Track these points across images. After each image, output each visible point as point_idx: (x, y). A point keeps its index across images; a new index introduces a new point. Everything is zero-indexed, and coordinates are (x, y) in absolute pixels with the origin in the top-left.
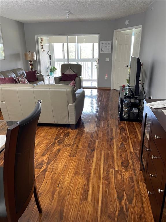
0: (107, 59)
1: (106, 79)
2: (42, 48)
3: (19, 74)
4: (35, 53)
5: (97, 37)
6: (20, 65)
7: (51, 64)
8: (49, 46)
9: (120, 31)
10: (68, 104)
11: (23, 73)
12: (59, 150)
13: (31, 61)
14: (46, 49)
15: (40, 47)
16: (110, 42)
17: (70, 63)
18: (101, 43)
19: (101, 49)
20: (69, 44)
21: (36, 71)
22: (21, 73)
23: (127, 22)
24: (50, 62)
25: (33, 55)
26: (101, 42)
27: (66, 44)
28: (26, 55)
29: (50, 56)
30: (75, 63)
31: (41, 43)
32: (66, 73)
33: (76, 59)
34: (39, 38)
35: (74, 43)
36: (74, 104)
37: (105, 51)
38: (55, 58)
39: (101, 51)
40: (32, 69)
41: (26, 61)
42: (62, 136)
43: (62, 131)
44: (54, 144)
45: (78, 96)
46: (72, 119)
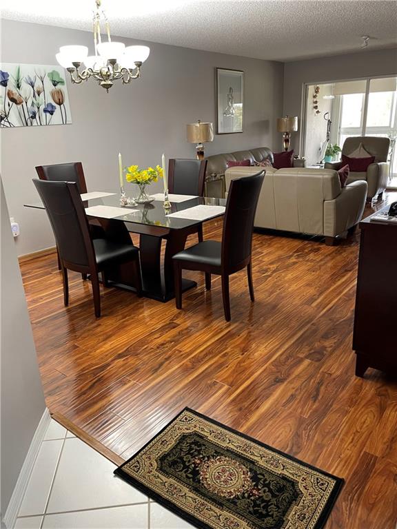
2: (316, 107)
3: (262, 158)
4: (297, 118)
6: (266, 141)
8: (333, 101)
10: (324, 201)
11: (269, 156)
13: (287, 134)
14: (324, 107)
15: (310, 106)
21: (292, 152)
22: (267, 155)
24: (328, 136)
25: (292, 123)
28: (279, 122)
29: (330, 122)
31: (315, 97)
32: (350, 156)
36: (334, 201)
38: (342, 127)
40: (286, 149)
41: (278, 133)
42: (306, 251)
43: (309, 245)
44: (291, 256)
45: (350, 190)
46: (328, 227)
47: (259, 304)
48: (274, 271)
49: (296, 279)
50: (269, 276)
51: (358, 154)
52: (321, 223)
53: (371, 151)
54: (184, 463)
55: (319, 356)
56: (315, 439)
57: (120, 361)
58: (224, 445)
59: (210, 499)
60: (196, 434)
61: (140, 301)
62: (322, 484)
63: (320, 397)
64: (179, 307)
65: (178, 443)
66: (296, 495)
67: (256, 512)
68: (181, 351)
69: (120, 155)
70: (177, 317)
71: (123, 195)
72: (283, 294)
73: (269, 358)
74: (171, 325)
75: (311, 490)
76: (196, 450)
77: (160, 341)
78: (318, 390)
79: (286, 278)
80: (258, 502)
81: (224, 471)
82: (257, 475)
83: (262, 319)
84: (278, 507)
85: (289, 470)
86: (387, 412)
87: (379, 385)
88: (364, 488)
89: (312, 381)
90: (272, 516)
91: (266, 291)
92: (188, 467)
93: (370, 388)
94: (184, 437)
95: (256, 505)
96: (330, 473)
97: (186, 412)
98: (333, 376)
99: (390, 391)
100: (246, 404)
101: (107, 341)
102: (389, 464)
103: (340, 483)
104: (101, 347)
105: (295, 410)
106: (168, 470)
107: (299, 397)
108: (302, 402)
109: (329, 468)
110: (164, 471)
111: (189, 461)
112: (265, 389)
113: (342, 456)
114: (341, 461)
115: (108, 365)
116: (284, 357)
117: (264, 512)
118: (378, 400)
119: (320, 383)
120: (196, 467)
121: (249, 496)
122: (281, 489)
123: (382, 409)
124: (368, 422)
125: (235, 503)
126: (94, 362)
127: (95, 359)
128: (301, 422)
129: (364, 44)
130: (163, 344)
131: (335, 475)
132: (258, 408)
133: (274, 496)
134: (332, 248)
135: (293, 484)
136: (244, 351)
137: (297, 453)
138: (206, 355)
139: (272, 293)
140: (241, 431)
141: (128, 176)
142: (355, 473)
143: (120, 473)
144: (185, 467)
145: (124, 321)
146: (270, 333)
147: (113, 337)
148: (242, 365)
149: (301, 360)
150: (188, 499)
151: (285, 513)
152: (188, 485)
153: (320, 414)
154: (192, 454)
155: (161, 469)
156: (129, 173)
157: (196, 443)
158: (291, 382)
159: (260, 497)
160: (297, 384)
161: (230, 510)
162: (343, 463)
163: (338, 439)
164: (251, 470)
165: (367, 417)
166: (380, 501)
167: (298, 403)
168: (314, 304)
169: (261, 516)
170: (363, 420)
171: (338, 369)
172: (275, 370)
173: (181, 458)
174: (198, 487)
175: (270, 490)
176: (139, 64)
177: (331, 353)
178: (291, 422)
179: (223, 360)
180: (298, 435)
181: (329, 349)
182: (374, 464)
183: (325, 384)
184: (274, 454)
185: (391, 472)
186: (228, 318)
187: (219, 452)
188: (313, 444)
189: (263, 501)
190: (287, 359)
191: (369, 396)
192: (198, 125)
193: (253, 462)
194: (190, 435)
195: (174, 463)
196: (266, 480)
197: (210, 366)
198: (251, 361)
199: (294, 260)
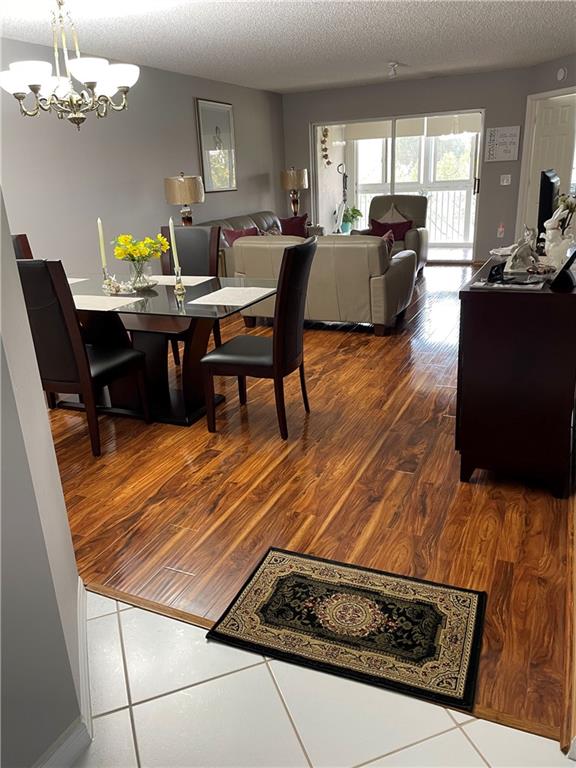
0: (506, 180)
1: (498, 236)
2: (326, 157)
3: (266, 226)
4: (306, 170)
5: (477, 117)
6: (267, 203)
7: (345, 201)
8: (345, 148)
9: (547, 98)
10: (370, 277)
11: (275, 223)
12: (344, 361)
13: (295, 193)
14: (336, 158)
15: (320, 154)
16: (516, 130)
17: (396, 194)
18: (488, 134)
19: (487, 150)
20: (397, 139)
21: (305, 217)
22: (271, 222)
23: (561, 75)
24: (345, 195)
25: (300, 177)
26: (488, 130)
27: (390, 140)
28: (283, 177)
29: (345, 177)
30: (417, 194)
31: (323, 142)
32: (381, 221)
33: (422, 182)
34: (319, 130)
35: (417, 137)
36: (383, 277)
37: (501, 155)
38: (360, 183)
39: (487, 157)
40: (295, 213)
41: (283, 193)
42: (353, 345)
43: (354, 339)
44: (336, 353)
45: (396, 263)
46: (376, 312)
47: (318, 414)
48: (322, 373)
49: (353, 379)
50: (318, 379)
51: (390, 217)
52: (368, 307)
53: (405, 214)
54: (293, 609)
55: (411, 465)
56: (439, 556)
57: (155, 508)
58: (336, 580)
59: (342, 641)
60: (294, 575)
61: (152, 428)
62: (464, 601)
63: (429, 511)
64: (212, 429)
65: (277, 589)
66: (439, 619)
67: (400, 645)
68: (236, 484)
69: (99, 221)
70: (214, 442)
71: (113, 279)
72: (344, 399)
73: (353, 476)
74: (208, 455)
75: (453, 609)
76: (303, 593)
77: (202, 474)
78: (423, 504)
79: (340, 380)
80: (399, 634)
81: (345, 609)
82: (386, 606)
83: (327, 432)
84: (423, 634)
85: (423, 594)
86: (508, 515)
87: (490, 488)
88: (510, 596)
89: (413, 495)
90: (420, 644)
91: (321, 397)
92: (300, 613)
93: (480, 493)
94: (281, 582)
95: (397, 637)
96: (468, 588)
97: (272, 553)
98: (436, 485)
99: (504, 493)
100: (344, 532)
101: (125, 484)
102: (527, 568)
103: (482, 596)
104: (119, 493)
105: (405, 529)
106: (276, 620)
107: (404, 514)
108: (410, 520)
109: (466, 582)
110: (271, 623)
111: (299, 607)
112: (361, 511)
113: (475, 568)
114: (476, 573)
115: (140, 513)
116: (370, 472)
117: (410, 643)
118: (493, 504)
119: (424, 495)
120: (309, 611)
121: (386, 630)
122: (420, 615)
123: (501, 513)
124: (491, 529)
125: (373, 640)
126: (116, 513)
127: (117, 508)
128: (416, 541)
129: (391, 73)
130: (208, 478)
131: (473, 589)
132: (360, 533)
133: (414, 624)
134: (383, 340)
135: (432, 607)
136: (318, 472)
137: (425, 574)
138: (272, 483)
139: (328, 400)
140: (349, 562)
141: (118, 251)
142: (495, 584)
143: (214, 636)
144: (296, 614)
145: (139, 457)
146: (342, 447)
147: (131, 480)
148: (322, 488)
149: (392, 474)
150: (316, 648)
151: (433, 637)
152: (308, 632)
153: (435, 529)
154: (299, 598)
155: (267, 622)
156: (119, 245)
157: (299, 585)
158: (389, 499)
159: (399, 629)
160: (397, 501)
161: (369, 649)
162: (478, 576)
163: (464, 552)
164: (378, 602)
165: (488, 524)
166: (531, 608)
167: (406, 520)
168: (385, 407)
169: (408, 648)
170: (485, 526)
171: (438, 477)
172: (364, 488)
173: (288, 605)
174: (322, 634)
175: (408, 619)
176: (125, 91)
177: (425, 460)
178: (405, 542)
179: (295, 486)
180: (417, 556)
181: (421, 456)
182: (512, 571)
183: (429, 495)
184: (398, 579)
185: (532, 576)
186: (285, 436)
187: (332, 590)
188: (438, 562)
189: (404, 631)
190: (375, 473)
191: (483, 502)
192: (182, 179)
193: (377, 593)
194: (288, 578)
195: (280, 613)
196: (399, 609)
197: (282, 495)
198: (331, 482)
199: (343, 357)
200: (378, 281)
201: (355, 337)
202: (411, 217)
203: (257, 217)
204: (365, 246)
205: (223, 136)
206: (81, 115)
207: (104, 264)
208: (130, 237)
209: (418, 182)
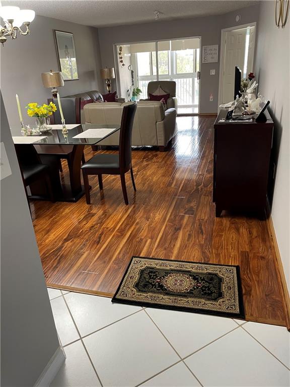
0: (213, 72)
1: (211, 100)
2: (122, 61)
3: (95, 98)
4: (113, 69)
5: (197, 41)
6: (94, 86)
8: (130, 57)
9: (230, 31)
10: (156, 122)
11: (100, 96)
12: (147, 165)
13: (109, 81)
14: (126, 62)
15: (119, 60)
16: (216, 47)
17: (159, 80)
18: (203, 49)
19: (203, 57)
20: (159, 52)
21: (116, 93)
22: (98, 96)
23: (238, 19)
25: (110, 72)
26: (203, 47)
27: (154, 53)
28: (102, 72)
30: (168, 80)
31: (120, 54)
32: (154, 94)
33: (170, 74)
34: (118, 47)
35: (167, 51)
36: (162, 122)
37: (210, 60)
38: (139, 75)
39: (203, 60)
40: (109, 91)
41: (102, 81)
42: (150, 157)
44: (143, 161)
45: (168, 115)
46: (159, 140)
47: (140, 192)
48: (138, 172)
49: (154, 174)
52: (156, 137)
53: (165, 91)
54: (151, 284)
55: (191, 211)
56: (214, 252)
57: (69, 244)
58: (168, 268)
59: (178, 295)
60: (148, 268)
61: (56, 204)
62: (230, 271)
63: (204, 232)
64: (89, 203)
65: (141, 275)
66: (220, 280)
67: (205, 293)
68: (108, 228)
69: (17, 96)
70: (91, 209)
71: (28, 127)
72: (152, 183)
73: (165, 219)
74: (90, 215)
75: (226, 275)
76: (154, 276)
77: (89, 225)
78: (201, 229)
79: (148, 174)
80: (204, 289)
81: (176, 280)
82: (195, 277)
83: (147, 199)
84: (215, 287)
85: (210, 269)
86: (241, 230)
87: (230, 219)
88: (250, 266)
89: (195, 225)
90: (214, 292)
91: (140, 184)
92: (155, 285)
93: (226, 222)
94: (142, 272)
95: (203, 291)
96: (230, 264)
97: (134, 259)
98: (205, 220)
99: (237, 220)
100: (167, 245)
101: (49, 234)
102: (255, 253)
103: (238, 268)
104: (47, 238)
105: (195, 241)
106: (144, 290)
107: (193, 235)
108: (196, 237)
109: (228, 262)
110: (142, 291)
111: (154, 282)
112: (172, 235)
113: (231, 256)
115: (61, 247)
116: (172, 217)
117: (210, 292)
118: (233, 226)
119: (200, 225)
120: (159, 284)
121: (197, 288)
122: (212, 279)
123: (238, 230)
124: (234, 237)
125: (192, 293)
126: (49, 248)
127: (48, 246)
128: (201, 246)
129: (156, 17)
130: (92, 227)
131: (233, 265)
132: (174, 245)
133: (210, 283)
134: (164, 154)
135: (216, 275)
136: (147, 219)
137: (209, 261)
138: (126, 226)
139: (144, 184)
140: (173, 259)
141: (30, 112)
142: (242, 262)
143: (115, 300)
144: (153, 285)
145: (54, 219)
146: (156, 206)
147: (52, 231)
148: (151, 226)
149: (183, 217)
150: (166, 300)
151: (220, 288)
152: (161, 293)
153: (210, 238)
154: (153, 278)
155: (139, 291)
156: (30, 109)
157: (151, 272)
158: (185, 228)
159: (203, 286)
160: (188, 228)
161: (191, 297)
162: (233, 259)
163: (225, 249)
164: (190, 276)
165: (233, 235)
166: (260, 270)
167: (195, 237)
168: (173, 186)
169: (209, 294)
170: (232, 237)
171: (205, 216)
172: (172, 224)
173: (148, 282)
174: (168, 293)
175: (206, 282)
176: (28, 24)
177: (197, 209)
178: (196, 247)
179: (138, 227)
180: (203, 253)
181: (195, 207)
182: (248, 255)
183: (203, 225)
184: (198, 264)
185: (258, 256)
186: (127, 203)
187: (168, 273)
188: (214, 255)
189: (206, 287)
190: (175, 217)
191: (228, 226)
192: (52, 74)
193: (189, 272)
194: (145, 269)
195: (145, 286)
196: (201, 278)
197: (132, 231)
198: (155, 223)
199: (146, 163)
200: (160, 124)
201: (150, 153)
202: (168, 92)
203: (90, 94)
204: (153, 106)
205: (70, 50)
206: (4, 38)
207: (21, 120)
208: (36, 104)
209: (169, 74)
